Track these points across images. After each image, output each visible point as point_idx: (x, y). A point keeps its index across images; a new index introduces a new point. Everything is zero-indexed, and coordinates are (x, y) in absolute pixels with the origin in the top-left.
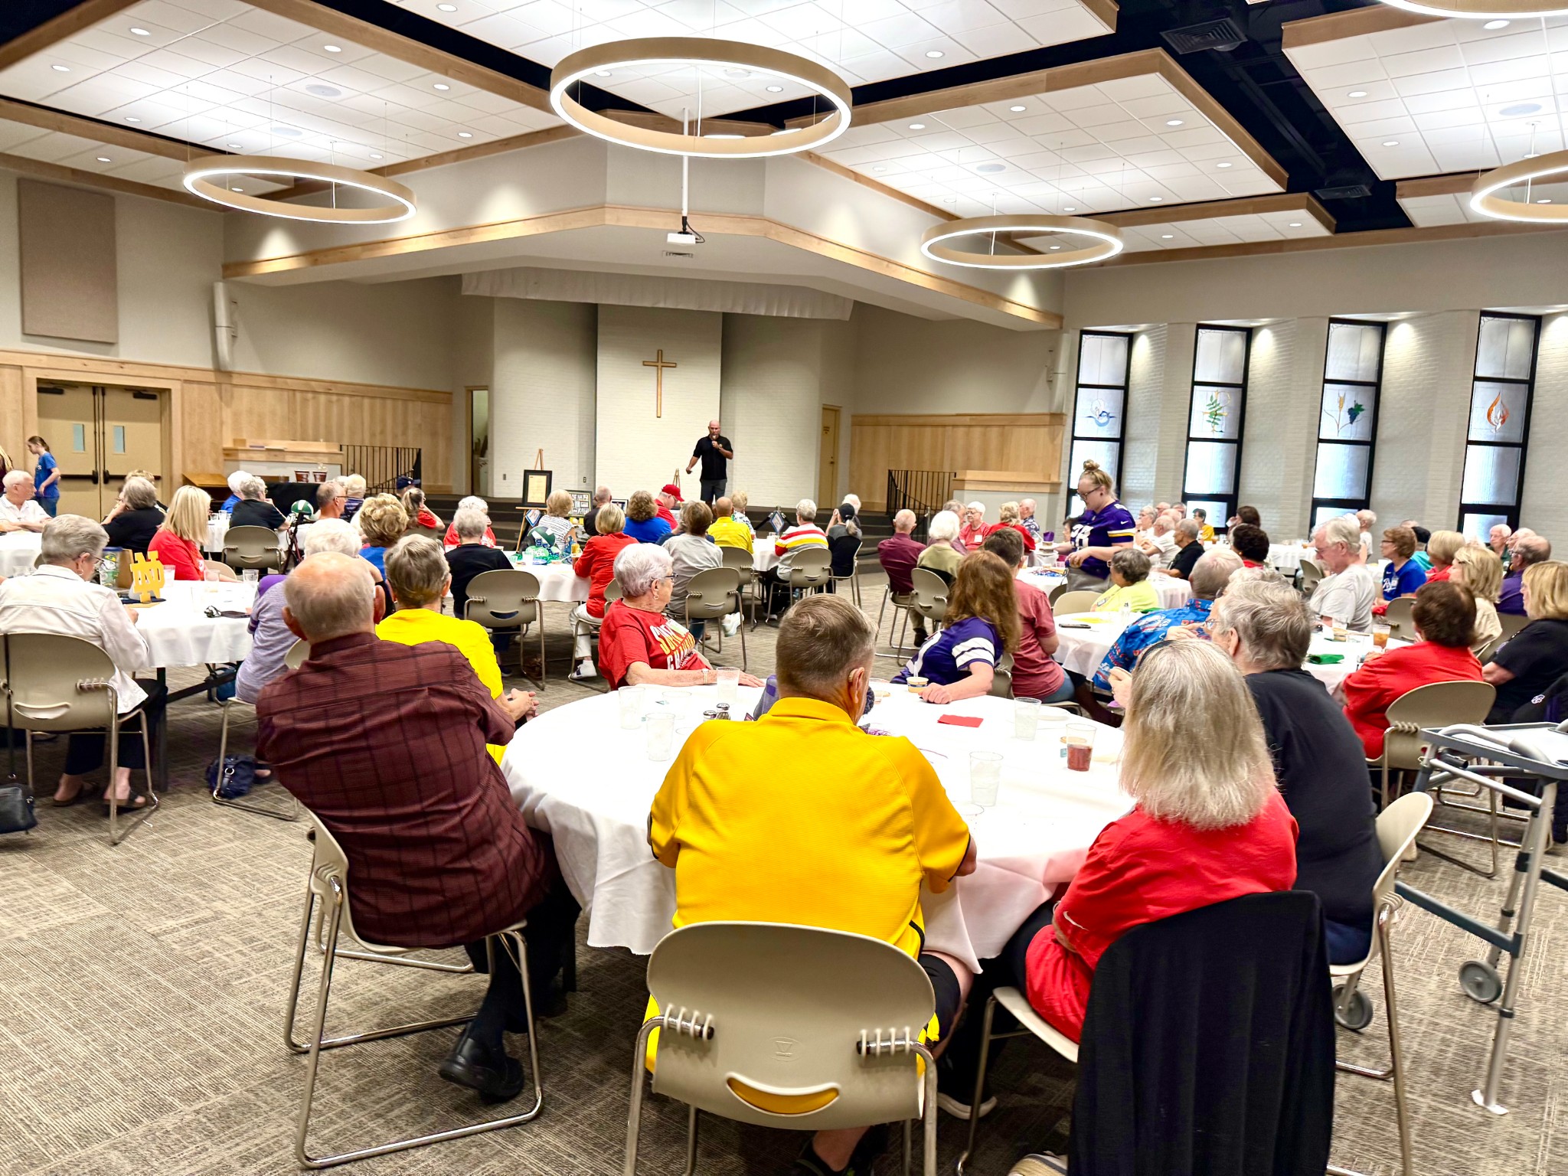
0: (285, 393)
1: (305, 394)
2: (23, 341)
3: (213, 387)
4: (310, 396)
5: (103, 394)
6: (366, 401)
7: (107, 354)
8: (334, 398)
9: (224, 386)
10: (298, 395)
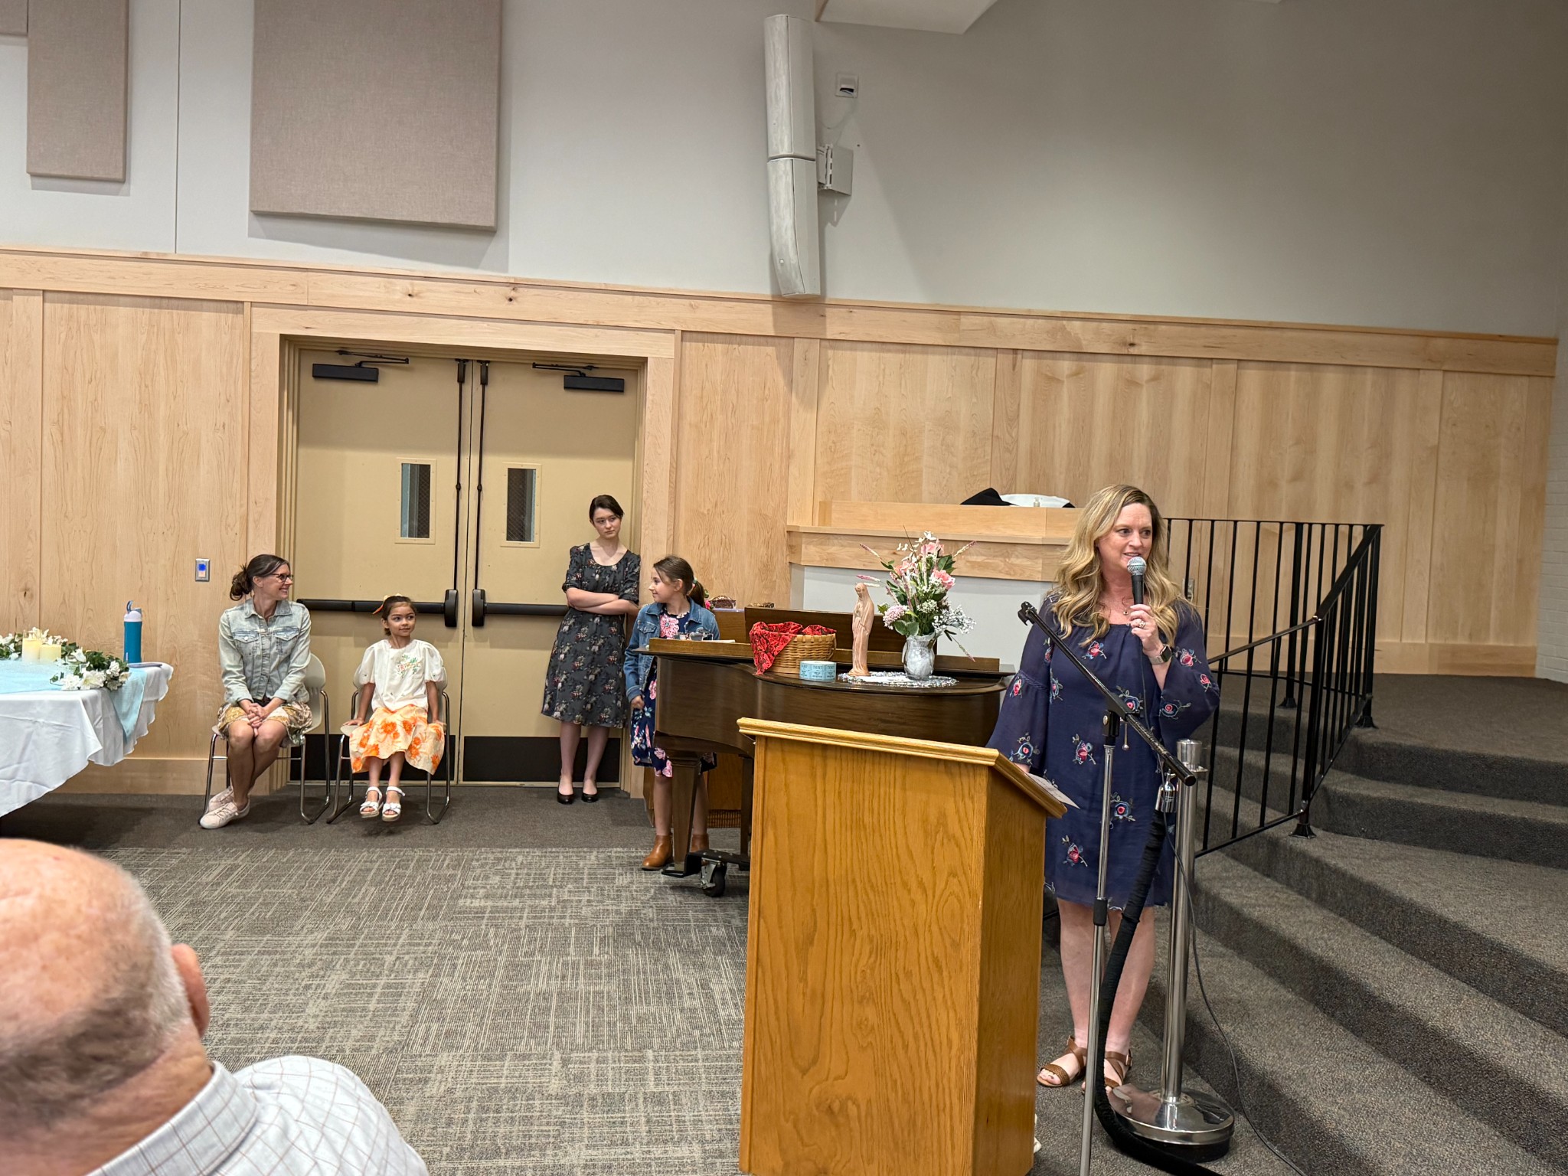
0: (989, 362)
1: (1048, 362)
2: (255, 234)
3: (770, 350)
4: (1066, 366)
5: (484, 383)
6: (1252, 378)
7: (475, 265)
8: (1145, 370)
9: (799, 345)
10: (1028, 365)
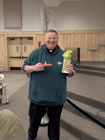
2: (5, 29)
5: (22, 39)
10: (65, 35)
